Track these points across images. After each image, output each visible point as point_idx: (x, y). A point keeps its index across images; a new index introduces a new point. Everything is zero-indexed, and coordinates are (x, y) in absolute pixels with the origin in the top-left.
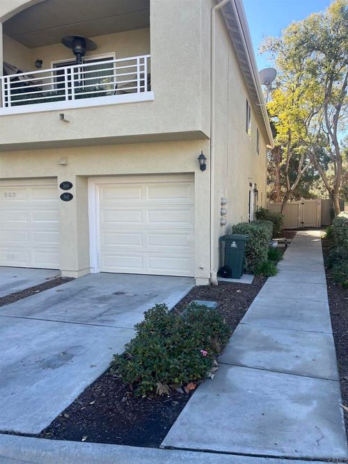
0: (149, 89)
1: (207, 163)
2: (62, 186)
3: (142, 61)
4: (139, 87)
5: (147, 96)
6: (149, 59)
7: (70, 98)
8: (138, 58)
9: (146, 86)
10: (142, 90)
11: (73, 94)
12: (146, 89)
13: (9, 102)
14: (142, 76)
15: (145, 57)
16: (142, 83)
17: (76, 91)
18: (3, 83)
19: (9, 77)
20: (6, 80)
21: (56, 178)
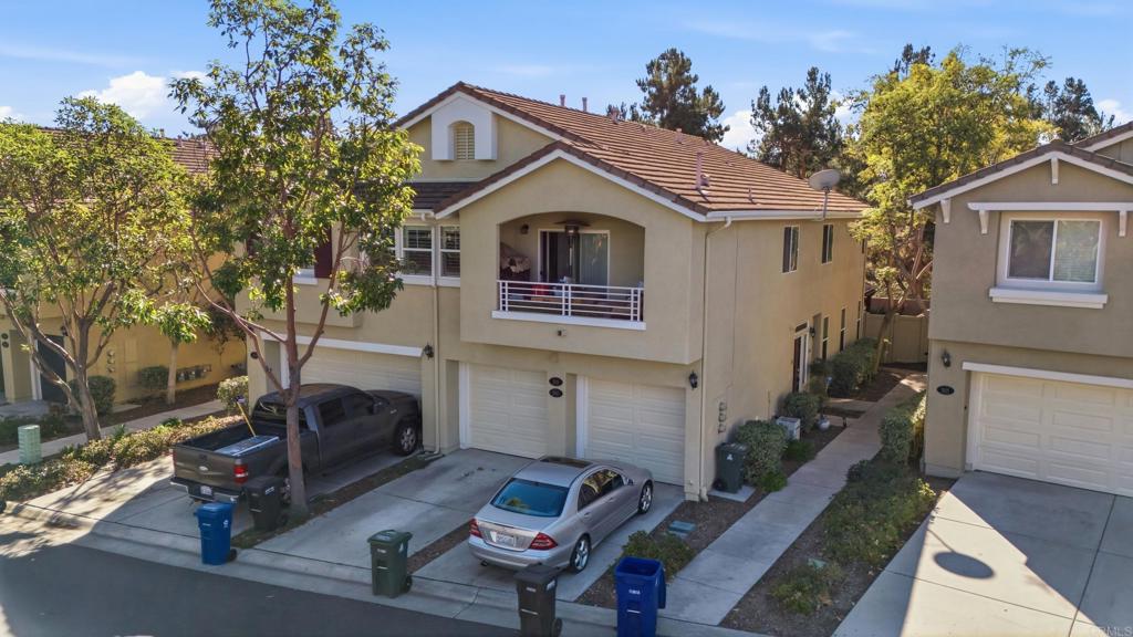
0: (642, 319)
1: (699, 381)
2: (552, 381)
3: (636, 292)
4: (632, 315)
5: (640, 326)
6: (642, 292)
7: (567, 313)
8: (633, 289)
9: (638, 315)
10: (635, 318)
11: (570, 310)
12: (639, 318)
13: (507, 306)
14: (636, 299)
15: (639, 289)
16: (635, 312)
17: (573, 307)
18: (501, 288)
19: (507, 282)
20: (504, 284)
21: (545, 372)
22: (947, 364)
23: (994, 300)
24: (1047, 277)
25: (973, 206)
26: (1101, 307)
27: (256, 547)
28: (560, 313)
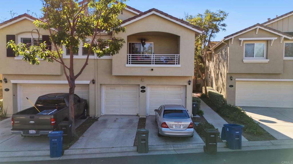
0: (179, 64)
2: (141, 88)
3: (177, 56)
4: (176, 63)
5: (178, 66)
6: (179, 56)
7: (153, 64)
8: (176, 55)
9: (178, 63)
10: (177, 64)
11: (154, 63)
12: (178, 64)
13: (131, 62)
14: (177, 58)
15: (178, 55)
16: (177, 62)
17: (155, 62)
18: (129, 56)
19: (131, 55)
20: (130, 55)
21: (139, 85)
22: (231, 80)
23: (244, 62)
24: (253, 57)
25: (240, 39)
26: (268, 62)
27: (69, 148)
28: (151, 64)
